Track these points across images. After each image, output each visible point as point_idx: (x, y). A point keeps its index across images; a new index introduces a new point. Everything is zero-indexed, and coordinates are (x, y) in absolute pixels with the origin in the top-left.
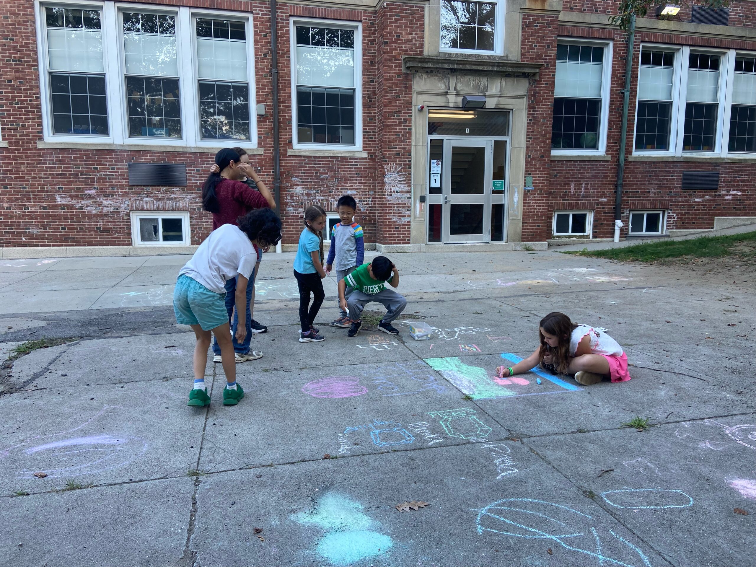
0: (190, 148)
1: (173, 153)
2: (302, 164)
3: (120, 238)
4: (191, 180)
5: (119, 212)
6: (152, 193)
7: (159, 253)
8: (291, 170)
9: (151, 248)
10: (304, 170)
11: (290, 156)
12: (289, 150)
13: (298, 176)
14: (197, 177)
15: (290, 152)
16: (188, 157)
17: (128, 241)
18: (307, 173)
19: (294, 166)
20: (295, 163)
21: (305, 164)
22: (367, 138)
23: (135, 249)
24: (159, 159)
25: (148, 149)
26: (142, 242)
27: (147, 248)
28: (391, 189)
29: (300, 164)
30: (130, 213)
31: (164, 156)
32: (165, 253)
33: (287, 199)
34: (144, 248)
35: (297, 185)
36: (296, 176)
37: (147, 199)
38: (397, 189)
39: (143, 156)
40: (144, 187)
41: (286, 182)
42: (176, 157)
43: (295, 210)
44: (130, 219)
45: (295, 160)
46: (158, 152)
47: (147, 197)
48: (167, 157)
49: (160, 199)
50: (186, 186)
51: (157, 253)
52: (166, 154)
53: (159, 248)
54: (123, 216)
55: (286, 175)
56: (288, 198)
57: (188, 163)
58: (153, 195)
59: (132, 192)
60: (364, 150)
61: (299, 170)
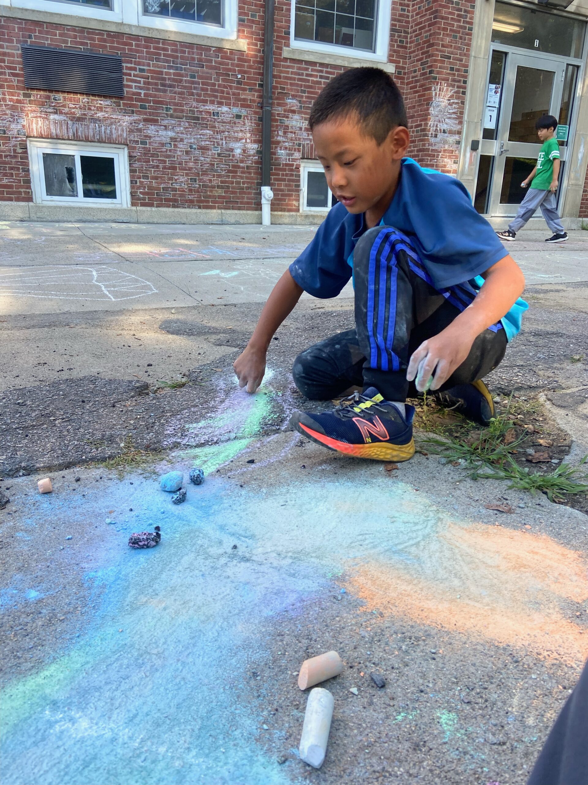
0: (130, 26)
1: (100, 32)
2: (302, 74)
3: (11, 187)
4: (130, 87)
5: (8, 138)
6: (64, 106)
7: (80, 217)
8: (286, 84)
9: (65, 208)
10: (306, 86)
11: (286, 59)
12: (284, 48)
13: (296, 96)
14: (139, 82)
15: (286, 53)
16: (126, 44)
17: (25, 192)
18: (309, 92)
19: (290, 78)
20: (292, 73)
21: (307, 75)
22: (396, 42)
23: (39, 208)
24: (77, 43)
25: (56, 20)
26: (49, 198)
27: (60, 207)
28: (437, 126)
29: (299, 74)
30: (26, 141)
31: (85, 38)
32: (90, 218)
33: (278, 135)
34: (55, 207)
35: (294, 112)
36: (293, 96)
37: (56, 117)
38: (445, 127)
39: (47, 33)
40: (51, 94)
41: (279, 105)
42: (105, 41)
43: (289, 155)
44: (26, 152)
45: (293, 67)
46: (74, 28)
47: (56, 113)
48: (90, 39)
49: (79, 119)
50: (122, 98)
51: (77, 218)
52: (88, 33)
53: (81, 208)
54: (15, 146)
55: (279, 93)
56: (281, 133)
57: (126, 55)
58: (66, 110)
59: (30, 102)
60: (391, 61)
61: (297, 85)
